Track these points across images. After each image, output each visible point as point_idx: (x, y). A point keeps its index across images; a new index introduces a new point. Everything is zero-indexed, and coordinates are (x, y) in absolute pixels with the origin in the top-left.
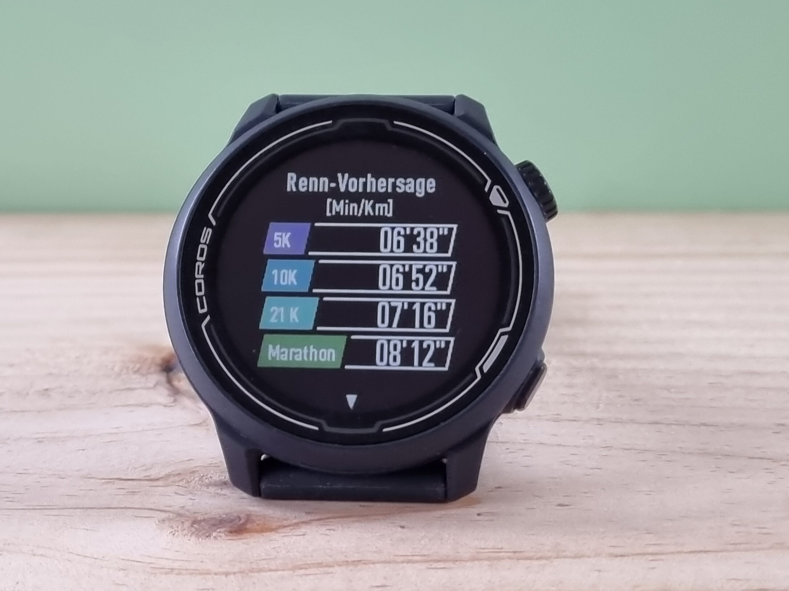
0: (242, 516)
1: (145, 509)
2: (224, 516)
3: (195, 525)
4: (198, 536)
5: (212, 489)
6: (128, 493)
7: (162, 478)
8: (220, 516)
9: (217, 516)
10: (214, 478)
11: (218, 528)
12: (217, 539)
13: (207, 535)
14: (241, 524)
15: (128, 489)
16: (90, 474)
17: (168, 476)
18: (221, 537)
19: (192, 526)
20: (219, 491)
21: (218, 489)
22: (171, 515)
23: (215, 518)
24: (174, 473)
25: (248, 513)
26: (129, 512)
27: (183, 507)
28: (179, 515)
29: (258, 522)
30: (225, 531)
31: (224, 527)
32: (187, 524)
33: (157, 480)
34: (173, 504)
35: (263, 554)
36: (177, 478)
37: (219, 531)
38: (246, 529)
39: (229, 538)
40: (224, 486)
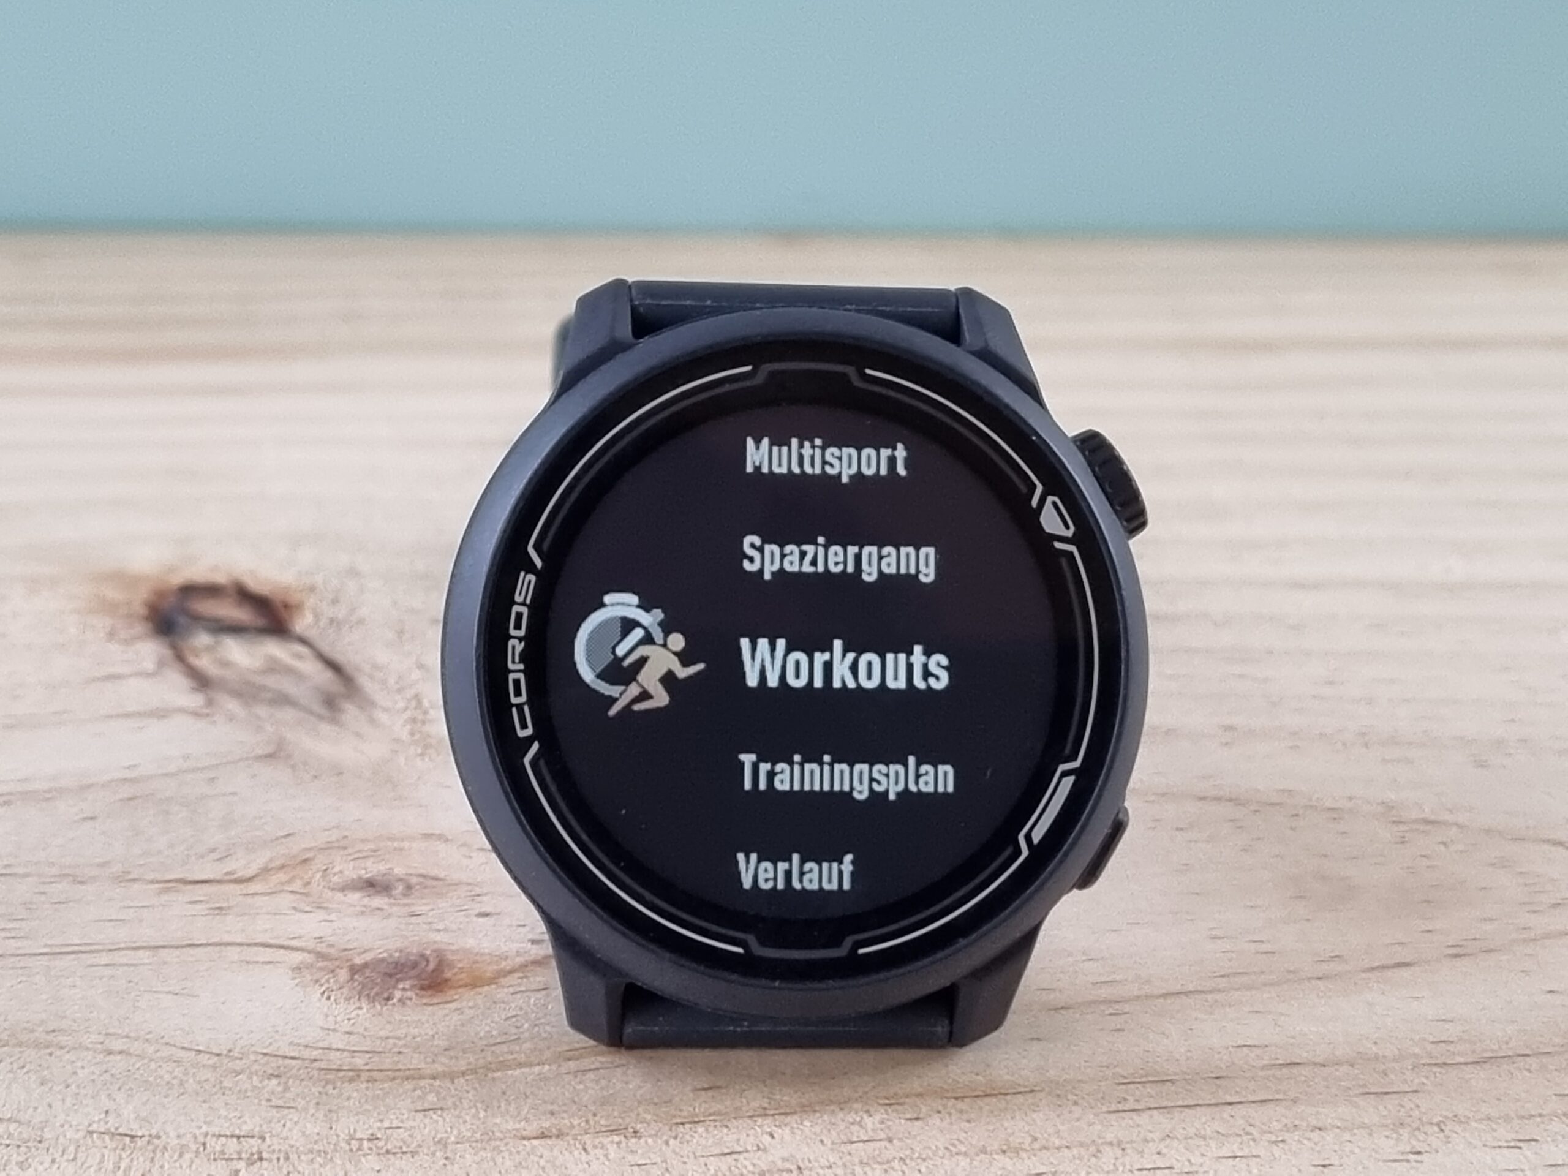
0: (428, 952)
1: (256, 944)
2: (397, 955)
3: (356, 977)
4: (372, 1000)
5: (355, 897)
6: (211, 912)
7: (256, 875)
8: (391, 956)
9: (385, 955)
10: (346, 873)
11: (398, 981)
12: (404, 1004)
13: (386, 995)
14: (433, 971)
15: (207, 902)
16: (129, 873)
17: (266, 870)
18: (410, 999)
19: (352, 979)
20: (366, 901)
21: (363, 897)
22: (308, 958)
23: (383, 961)
24: (273, 865)
25: (435, 947)
26: (233, 953)
27: (321, 940)
28: (321, 956)
29: (460, 965)
30: (413, 987)
31: (410, 978)
32: (343, 974)
33: (249, 880)
34: (302, 932)
35: (494, 1033)
36: (282, 876)
37: (401, 986)
38: (447, 981)
39: (425, 1001)
40: (371, 890)
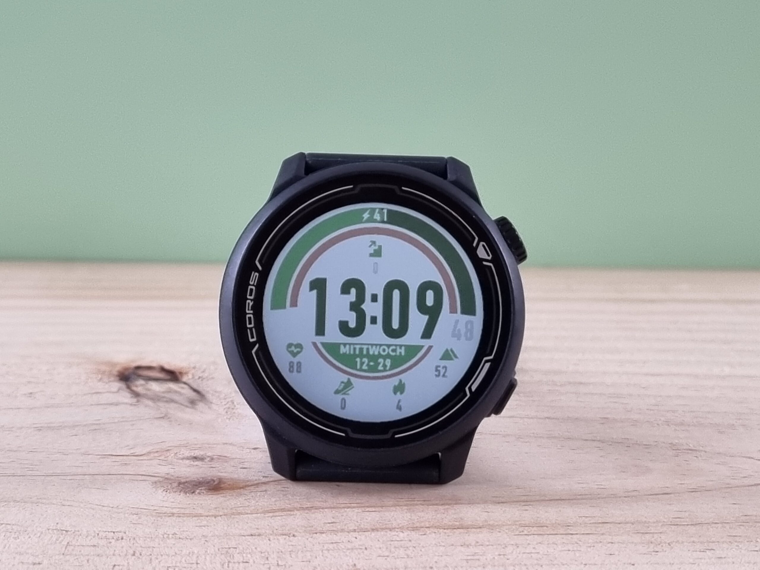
0: (215, 479)
1: (138, 475)
2: (201, 479)
3: (181, 485)
4: (185, 493)
5: (187, 462)
6: (122, 465)
7: (145, 454)
8: (198, 480)
9: (196, 479)
10: (185, 454)
11: (199, 487)
12: (201, 494)
13: (192, 491)
14: (216, 484)
15: (121, 462)
16: (88, 452)
17: (149, 453)
18: (203, 493)
19: (179, 486)
21: (191, 462)
22: (161, 479)
23: (194, 481)
24: (152, 451)
25: (219, 477)
26: (127, 477)
27: (168, 474)
28: (167, 479)
29: (228, 483)
30: (205, 489)
31: (205, 486)
32: (175, 485)
33: (141, 455)
34: (160, 472)
35: (238, 504)
36: (156, 455)
37: (200, 489)
38: (221, 487)
39: (210, 493)
40: (195, 460)
